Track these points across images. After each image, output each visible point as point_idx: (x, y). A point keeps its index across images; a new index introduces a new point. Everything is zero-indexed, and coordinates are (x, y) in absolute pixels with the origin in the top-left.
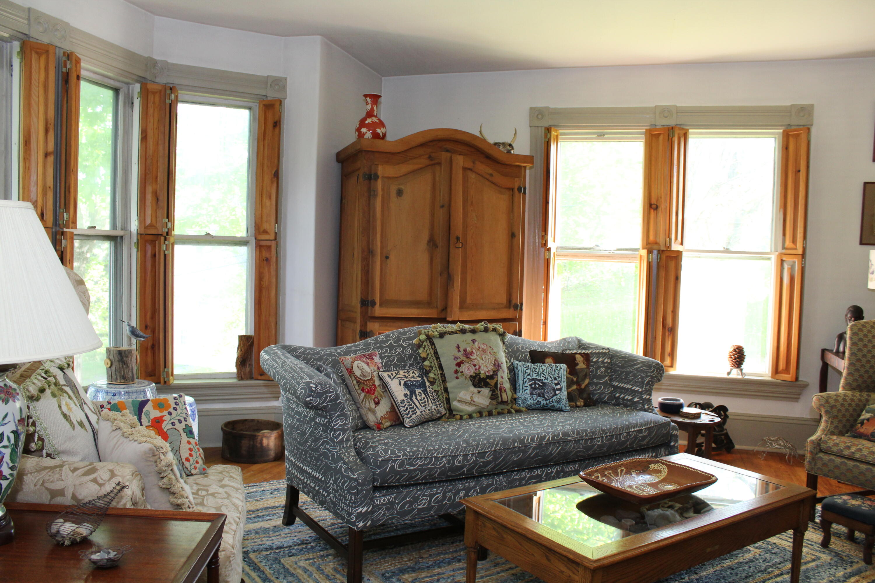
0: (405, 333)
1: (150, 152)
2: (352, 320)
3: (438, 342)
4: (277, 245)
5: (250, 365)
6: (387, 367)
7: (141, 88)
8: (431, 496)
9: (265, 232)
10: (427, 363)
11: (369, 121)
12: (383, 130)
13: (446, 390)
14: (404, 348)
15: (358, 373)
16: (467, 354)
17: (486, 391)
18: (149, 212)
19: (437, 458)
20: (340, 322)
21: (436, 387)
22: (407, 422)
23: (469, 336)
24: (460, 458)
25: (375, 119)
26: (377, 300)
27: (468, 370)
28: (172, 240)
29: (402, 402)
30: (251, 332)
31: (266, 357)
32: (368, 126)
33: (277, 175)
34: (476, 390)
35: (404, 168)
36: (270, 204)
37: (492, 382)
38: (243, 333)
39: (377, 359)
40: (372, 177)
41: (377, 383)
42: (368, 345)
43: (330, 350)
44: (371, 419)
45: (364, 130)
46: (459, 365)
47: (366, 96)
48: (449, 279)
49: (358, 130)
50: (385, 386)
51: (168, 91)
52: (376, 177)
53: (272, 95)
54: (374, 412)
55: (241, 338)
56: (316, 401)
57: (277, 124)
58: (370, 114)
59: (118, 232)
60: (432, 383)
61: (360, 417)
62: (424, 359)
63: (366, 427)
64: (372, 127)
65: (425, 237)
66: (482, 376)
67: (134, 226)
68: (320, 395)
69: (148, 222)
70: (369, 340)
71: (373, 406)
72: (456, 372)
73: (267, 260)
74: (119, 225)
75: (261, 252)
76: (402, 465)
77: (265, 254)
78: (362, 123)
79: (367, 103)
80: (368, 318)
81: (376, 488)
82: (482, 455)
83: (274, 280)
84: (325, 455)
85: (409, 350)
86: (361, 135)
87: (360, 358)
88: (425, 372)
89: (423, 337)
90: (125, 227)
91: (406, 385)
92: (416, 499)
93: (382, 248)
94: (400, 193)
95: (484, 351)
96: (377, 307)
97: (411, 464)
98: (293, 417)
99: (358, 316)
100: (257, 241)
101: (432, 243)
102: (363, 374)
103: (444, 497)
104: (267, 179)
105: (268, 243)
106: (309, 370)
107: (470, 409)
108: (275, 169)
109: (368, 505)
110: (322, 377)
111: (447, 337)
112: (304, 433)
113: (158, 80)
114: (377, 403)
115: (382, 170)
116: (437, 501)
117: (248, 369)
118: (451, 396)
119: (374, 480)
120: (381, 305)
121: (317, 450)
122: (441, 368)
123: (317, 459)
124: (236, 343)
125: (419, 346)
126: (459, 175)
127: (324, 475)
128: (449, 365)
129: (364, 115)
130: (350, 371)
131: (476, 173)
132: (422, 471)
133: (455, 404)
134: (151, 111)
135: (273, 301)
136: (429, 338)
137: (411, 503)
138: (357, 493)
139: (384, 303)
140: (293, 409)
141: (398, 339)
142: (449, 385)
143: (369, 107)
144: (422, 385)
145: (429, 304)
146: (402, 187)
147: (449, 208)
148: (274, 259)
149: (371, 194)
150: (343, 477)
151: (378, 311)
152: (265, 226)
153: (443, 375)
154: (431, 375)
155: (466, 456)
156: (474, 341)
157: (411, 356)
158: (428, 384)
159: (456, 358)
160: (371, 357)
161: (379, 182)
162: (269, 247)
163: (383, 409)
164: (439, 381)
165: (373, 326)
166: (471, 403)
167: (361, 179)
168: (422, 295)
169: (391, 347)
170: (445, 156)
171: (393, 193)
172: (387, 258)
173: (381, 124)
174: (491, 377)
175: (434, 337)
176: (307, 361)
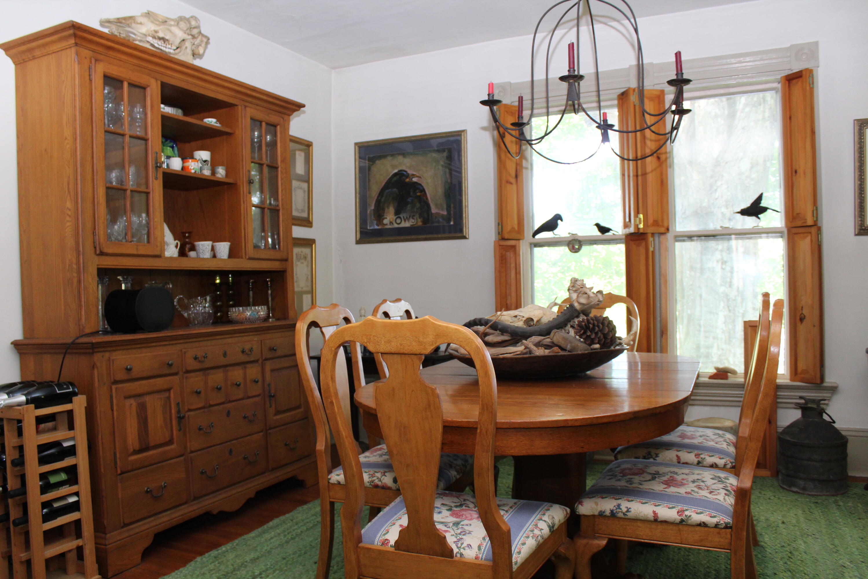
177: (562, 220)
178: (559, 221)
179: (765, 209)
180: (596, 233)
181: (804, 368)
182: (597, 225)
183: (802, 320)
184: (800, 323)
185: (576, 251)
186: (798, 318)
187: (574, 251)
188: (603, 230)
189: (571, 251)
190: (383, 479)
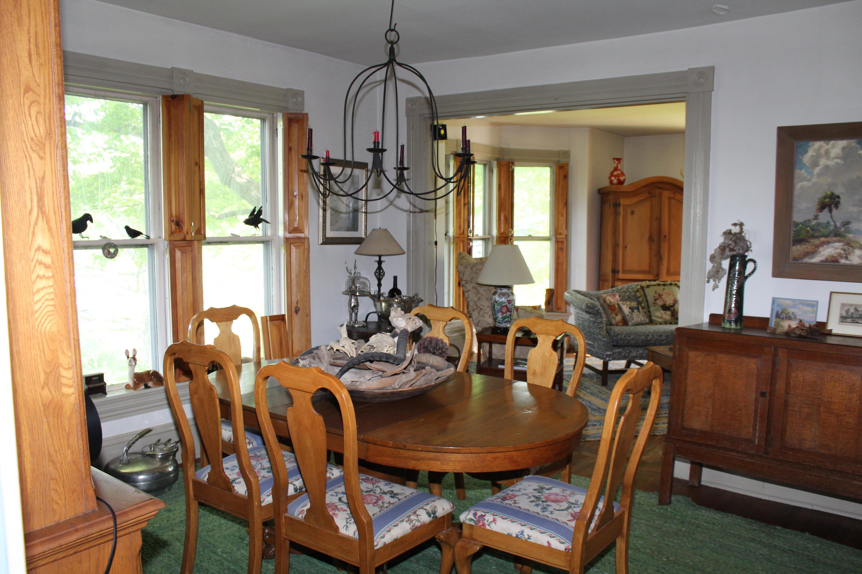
0: (631, 286)
1: (503, 195)
2: (607, 281)
3: (646, 290)
4: (567, 241)
5: (552, 304)
6: (621, 300)
7: (497, 163)
8: (638, 351)
9: (560, 234)
10: (640, 299)
11: (615, 173)
12: (624, 178)
13: (649, 312)
14: (631, 292)
15: (608, 302)
16: (660, 295)
17: (669, 313)
18: (502, 226)
19: (640, 335)
20: (601, 282)
21: (645, 310)
22: (630, 324)
23: (662, 287)
24: (650, 336)
25: (619, 172)
26: (621, 270)
27: (660, 302)
28: (514, 239)
29: (628, 315)
30: (552, 287)
31: (568, 295)
32: (615, 176)
33: (566, 204)
34: (663, 312)
35: (635, 200)
36: (563, 219)
37: (672, 309)
38: (548, 288)
39: (617, 297)
40: (616, 205)
41: (617, 306)
42: (613, 291)
43: (595, 292)
44: (614, 322)
45: (613, 178)
46: (656, 300)
47: (614, 159)
48: (660, 258)
49: (610, 178)
50: (620, 309)
51: (511, 165)
52: (619, 205)
53: (563, 160)
54: (615, 319)
55: (547, 290)
56: (591, 311)
57: (566, 177)
58: (616, 169)
59: (487, 236)
60: (643, 308)
61: (609, 321)
62: (639, 297)
63: (611, 324)
64: (617, 176)
65: (647, 236)
66: (667, 305)
67: (495, 232)
68: (592, 308)
69: (502, 231)
70: (614, 289)
71: (614, 316)
72: (654, 303)
73: (562, 249)
74: (487, 232)
75: (558, 245)
76: (625, 336)
77: (560, 246)
78: (612, 174)
79: (615, 163)
80: (615, 279)
81: (614, 346)
82: (660, 336)
83: (565, 260)
84: (594, 333)
85: (633, 294)
86: (611, 182)
87: (609, 296)
88: (639, 303)
89: (639, 287)
90: (490, 233)
91: (630, 308)
92: (631, 352)
93: (623, 242)
94: (633, 213)
95: (669, 294)
96: (620, 274)
97: (629, 337)
98: (579, 320)
99: (610, 279)
100: (556, 238)
101: (651, 239)
102: (610, 302)
103: (643, 353)
104: (561, 206)
105: (562, 240)
106: (587, 299)
107: (661, 320)
108: (565, 201)
109: (610, 351)
110: (593, 301)
111: (651, 288)
112: (584, 326)
113: (505, 158)
114: (616, 315)
115: (623, 201)
116: (640, 354)
117: (551, 307)
118: (652, 314)
119: (613, 342)
120: (623, 272)
121: (590, 332)
122: (647, 301)
123: (590, 336)
124: (545, 293)
125: (637, 291)
126: (665, 202)
127: (593, 342)
128: (650, 299)
129: (612, 169)
130: (605, 301)
131: (676, 200)
132: (633, 339)
133: (654, 318)
134: (502, 175)
135: (565, 271)
136: (642, 288)
137: (629, 353)
138: (607, 346)
139: (624, 272)
140: (579, 317)
141: (628, 289)
142: (651, 309)
143: (615, 165)
144: (638, 308)
145: (649, 272)
146: (634, 209)
147: (659, 220)
148: (565, 249)
149: (616, 214)
150: (601, 340)
151: (621, 276)
152: (560, 231)
153: (648, 305)
154: (643, 305)
155: (653, 336)
156: (664, 289)
157: (633, 296)
158: (640, 308)
159: (654, 297)
160: (614, 296)
161: (621, 208)
162: (562, 242)
163: (619, 318)
164: (646, 307)
165: (617, 283)
166: (661, 318)
167: (612, 206)
168: (646, 268)
169: (624, 292)
170: (657, 191)
171: (629, 213)
172: (626, 247)
173: (623, 174)
174: (672, 306)
175: (644, 287)
176: (585, 296)
177: (92, 221)
178: (88, 222)
179: (262, 220)
180: (126, 237)
181: (300, 349)
182: (128, 228)
183: (297, 312)
184: (295, 314)
185: (111, 256)
186: (293, 310)
187: (109, 256)
188: (133, 233)
189: (106, 257)
190: (421, 519)
